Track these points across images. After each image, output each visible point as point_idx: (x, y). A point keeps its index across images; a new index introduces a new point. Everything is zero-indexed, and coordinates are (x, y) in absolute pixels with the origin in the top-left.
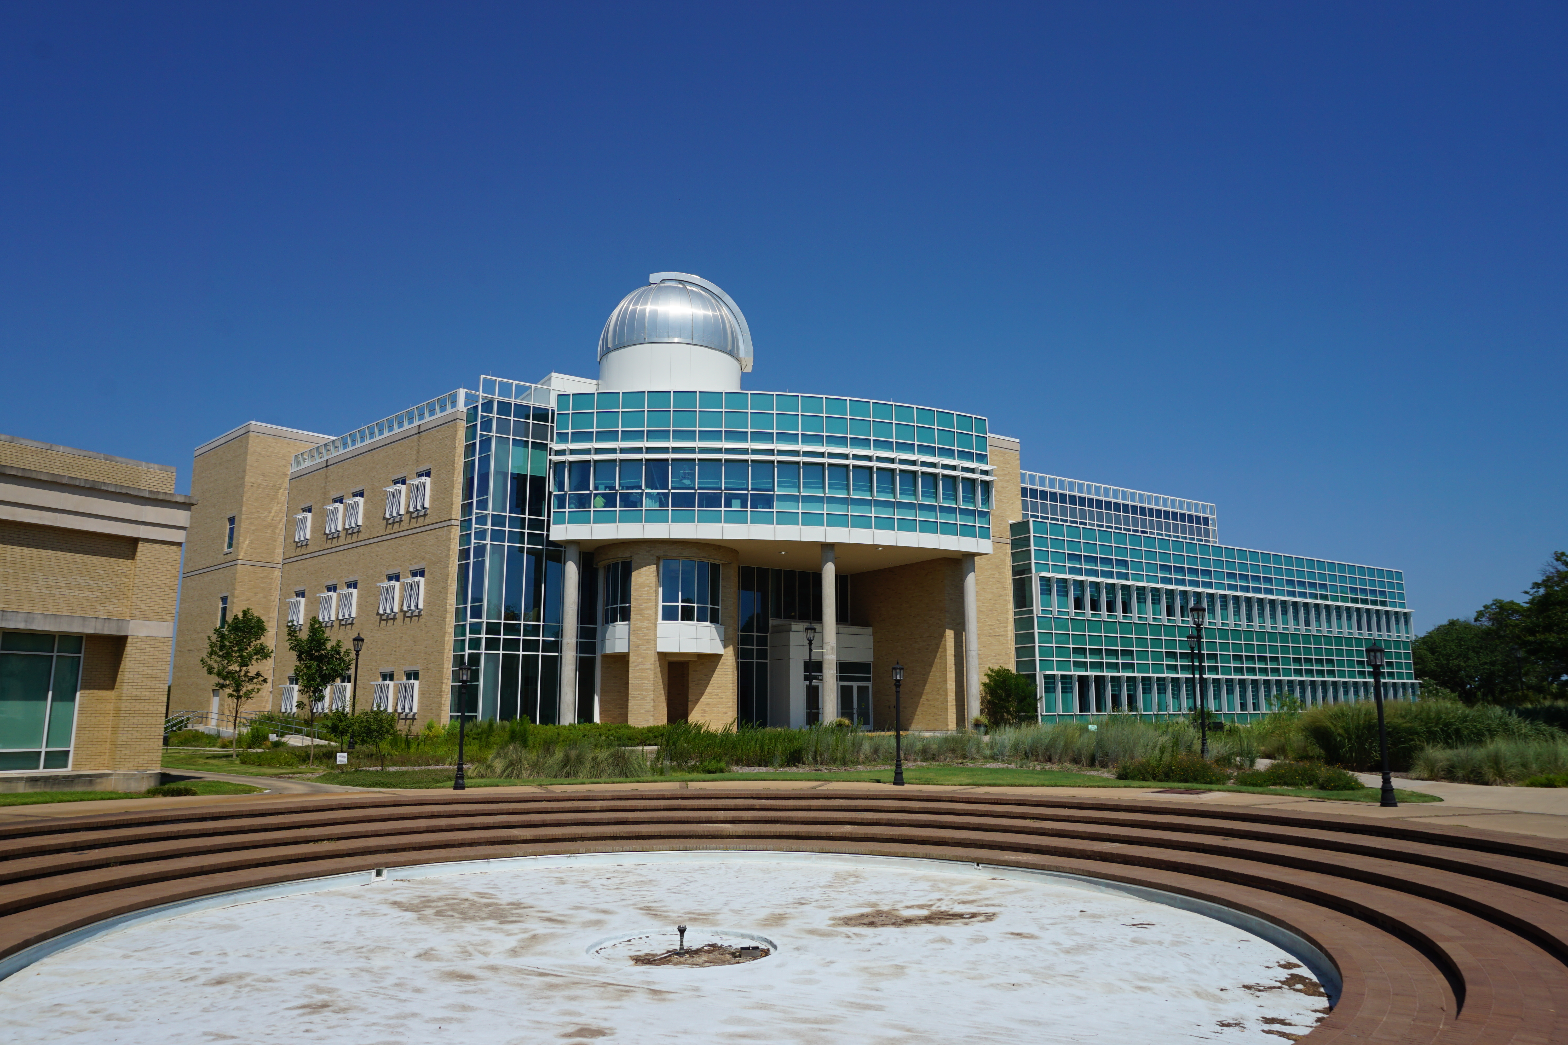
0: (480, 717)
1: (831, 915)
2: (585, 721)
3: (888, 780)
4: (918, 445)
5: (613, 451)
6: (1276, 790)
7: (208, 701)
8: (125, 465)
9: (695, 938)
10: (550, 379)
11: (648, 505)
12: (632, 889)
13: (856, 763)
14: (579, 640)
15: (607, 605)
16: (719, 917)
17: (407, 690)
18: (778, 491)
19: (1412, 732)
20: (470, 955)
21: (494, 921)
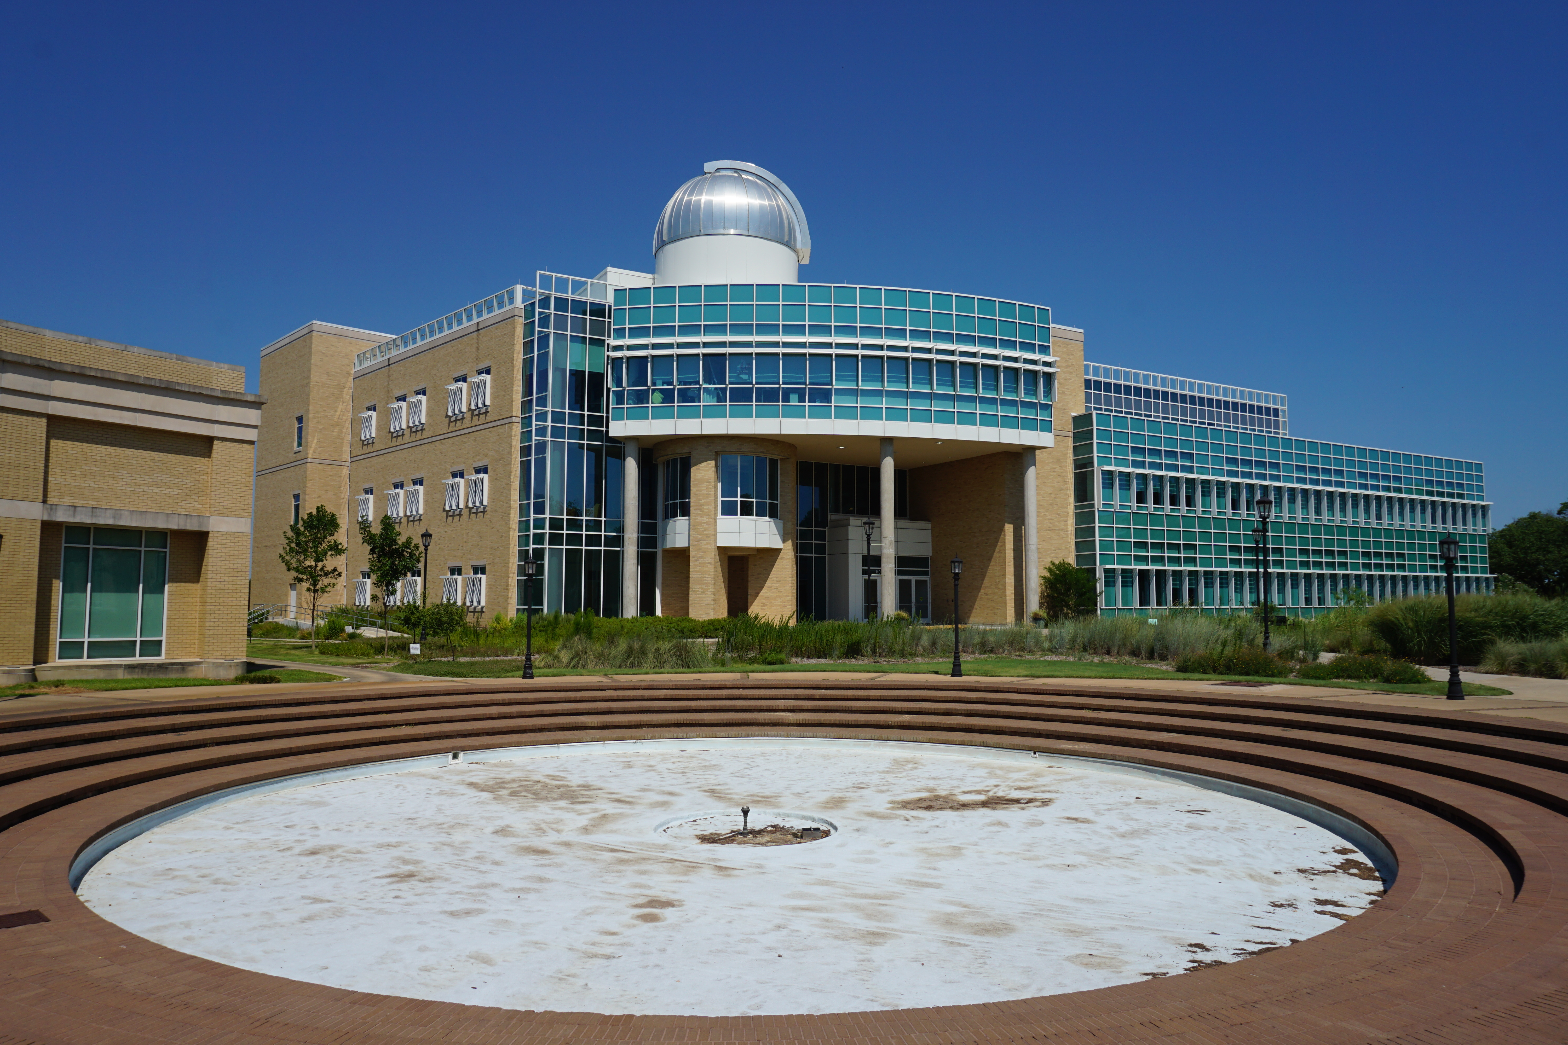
0: (546, 610)
1: (890, 799)
2: (647, 614)
3: (946, 672)
4: (978, 336)
5: (670, 346)
6: (1339, 683)
7: (286, 595)
8: (196, 365)
9: (759, 819)
10: (606, 273)
11: (705, 400)
12: (696, 773)
13: (914, 655)
14: (640, 535)
15: (667, 500)
16: (781, 800)
17: (474, 585)
18: (836, 385)
19: (1486, 626)
20: (544, 832)
21: (565, 801)
